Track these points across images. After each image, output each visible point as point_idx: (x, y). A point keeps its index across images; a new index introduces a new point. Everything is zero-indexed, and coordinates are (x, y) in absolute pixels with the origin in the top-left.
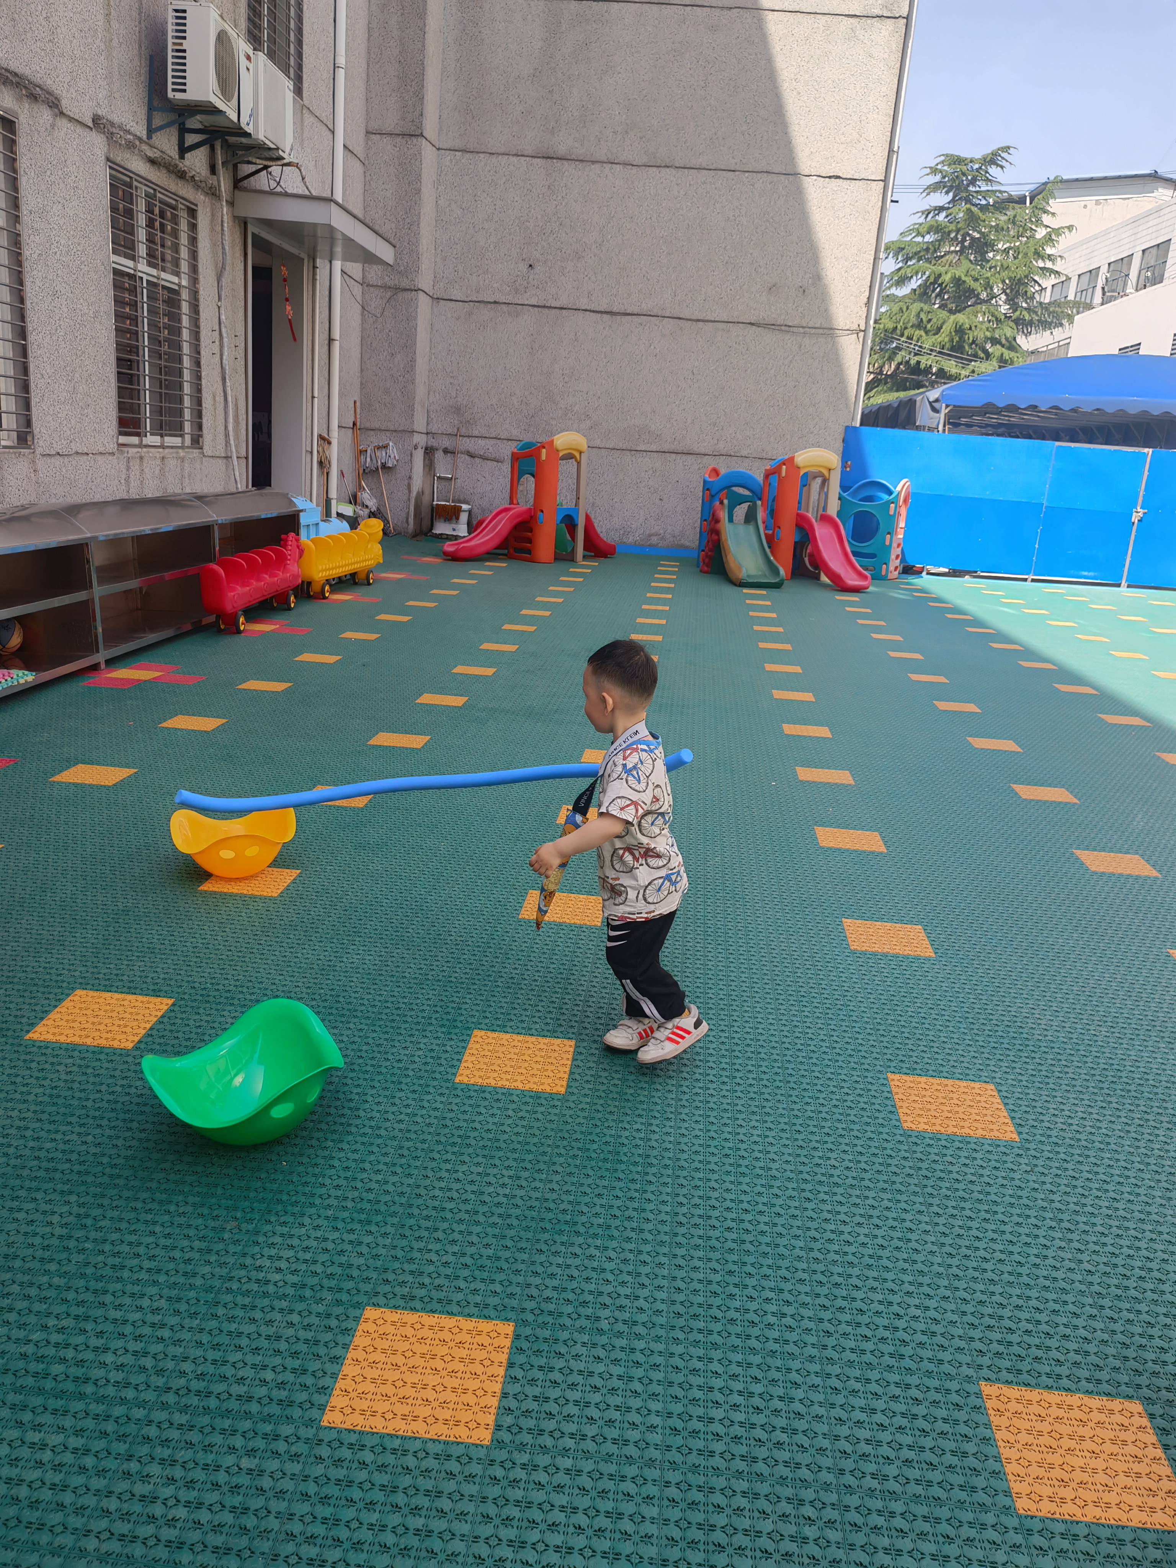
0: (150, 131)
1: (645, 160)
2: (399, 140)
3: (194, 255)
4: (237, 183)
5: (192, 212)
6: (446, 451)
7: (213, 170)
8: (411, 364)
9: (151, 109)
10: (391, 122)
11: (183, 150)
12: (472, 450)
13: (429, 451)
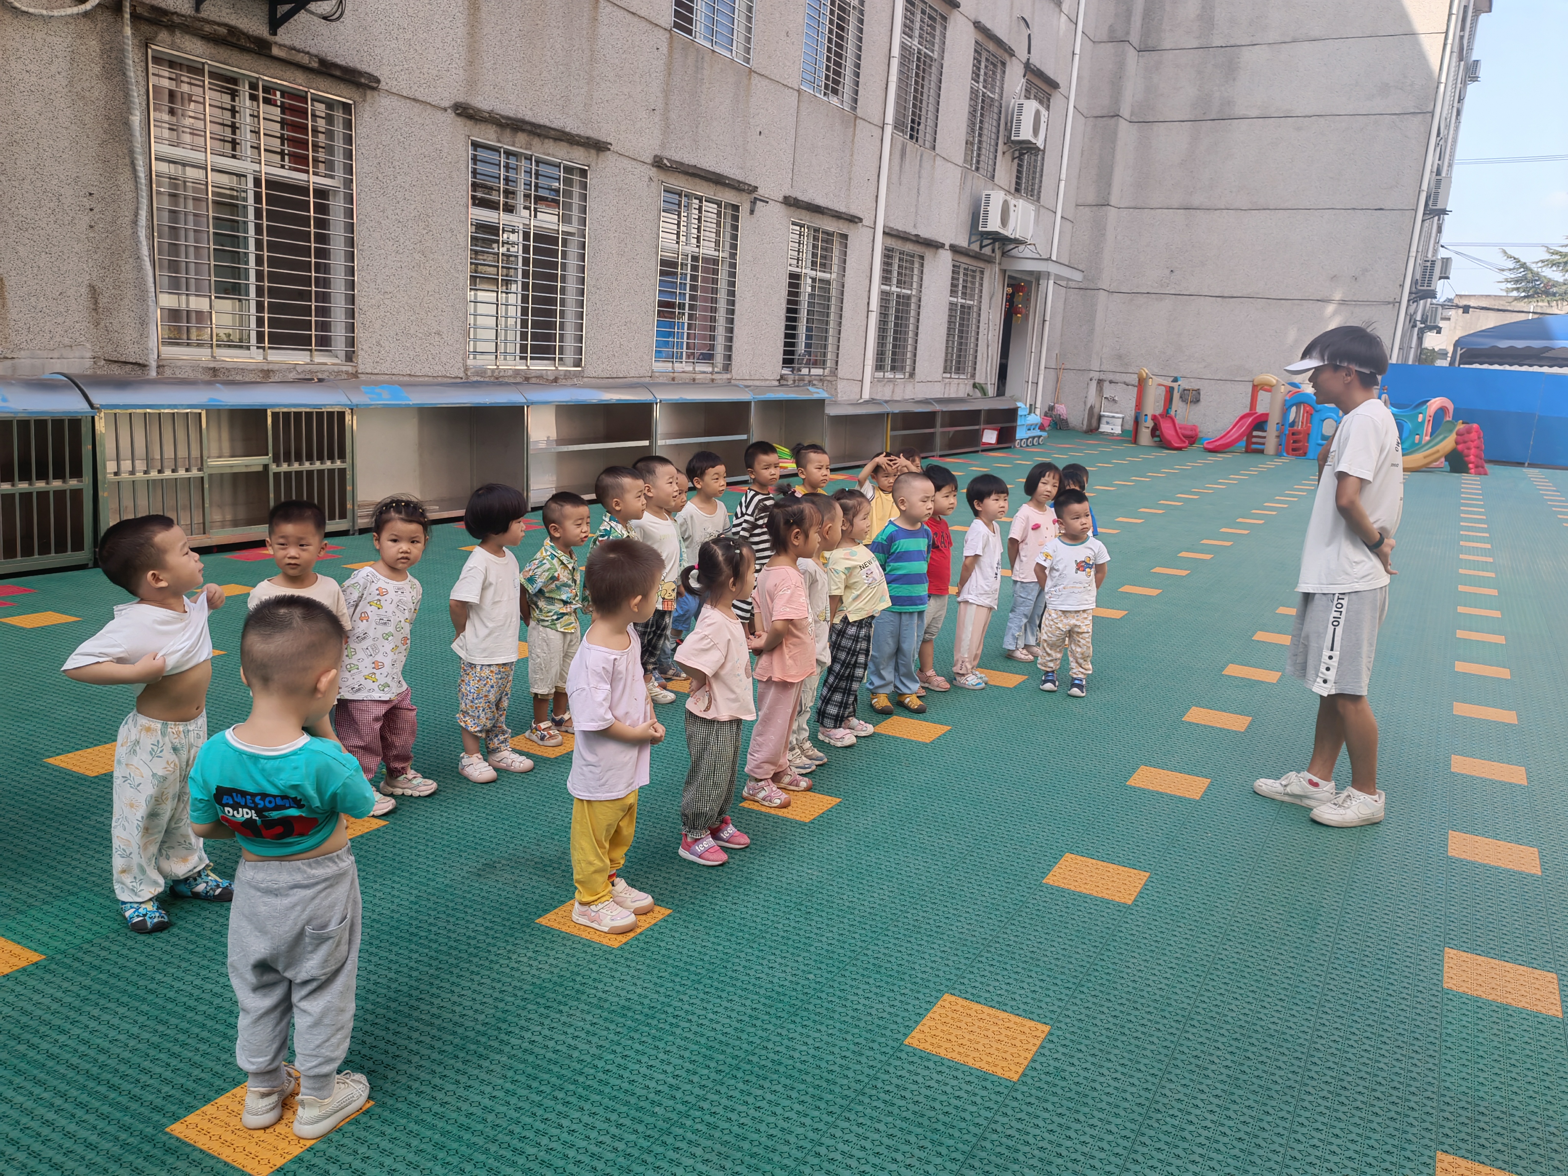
0: (969, 244)
1: (1250, 206)
2: (1095, 208)
3: (981, 291)
4: (1004, 254)
5: (982, 272)
6: (1111, 382)
7: (993, 251)
8: (1092, 331)
9: (971, 235)
10: (1091, 198)
11: (981, 247)
12: (1127, 381)
13: (1100, 382)
